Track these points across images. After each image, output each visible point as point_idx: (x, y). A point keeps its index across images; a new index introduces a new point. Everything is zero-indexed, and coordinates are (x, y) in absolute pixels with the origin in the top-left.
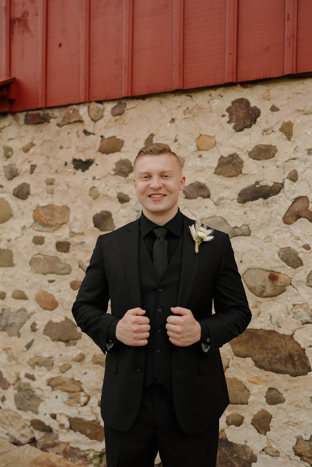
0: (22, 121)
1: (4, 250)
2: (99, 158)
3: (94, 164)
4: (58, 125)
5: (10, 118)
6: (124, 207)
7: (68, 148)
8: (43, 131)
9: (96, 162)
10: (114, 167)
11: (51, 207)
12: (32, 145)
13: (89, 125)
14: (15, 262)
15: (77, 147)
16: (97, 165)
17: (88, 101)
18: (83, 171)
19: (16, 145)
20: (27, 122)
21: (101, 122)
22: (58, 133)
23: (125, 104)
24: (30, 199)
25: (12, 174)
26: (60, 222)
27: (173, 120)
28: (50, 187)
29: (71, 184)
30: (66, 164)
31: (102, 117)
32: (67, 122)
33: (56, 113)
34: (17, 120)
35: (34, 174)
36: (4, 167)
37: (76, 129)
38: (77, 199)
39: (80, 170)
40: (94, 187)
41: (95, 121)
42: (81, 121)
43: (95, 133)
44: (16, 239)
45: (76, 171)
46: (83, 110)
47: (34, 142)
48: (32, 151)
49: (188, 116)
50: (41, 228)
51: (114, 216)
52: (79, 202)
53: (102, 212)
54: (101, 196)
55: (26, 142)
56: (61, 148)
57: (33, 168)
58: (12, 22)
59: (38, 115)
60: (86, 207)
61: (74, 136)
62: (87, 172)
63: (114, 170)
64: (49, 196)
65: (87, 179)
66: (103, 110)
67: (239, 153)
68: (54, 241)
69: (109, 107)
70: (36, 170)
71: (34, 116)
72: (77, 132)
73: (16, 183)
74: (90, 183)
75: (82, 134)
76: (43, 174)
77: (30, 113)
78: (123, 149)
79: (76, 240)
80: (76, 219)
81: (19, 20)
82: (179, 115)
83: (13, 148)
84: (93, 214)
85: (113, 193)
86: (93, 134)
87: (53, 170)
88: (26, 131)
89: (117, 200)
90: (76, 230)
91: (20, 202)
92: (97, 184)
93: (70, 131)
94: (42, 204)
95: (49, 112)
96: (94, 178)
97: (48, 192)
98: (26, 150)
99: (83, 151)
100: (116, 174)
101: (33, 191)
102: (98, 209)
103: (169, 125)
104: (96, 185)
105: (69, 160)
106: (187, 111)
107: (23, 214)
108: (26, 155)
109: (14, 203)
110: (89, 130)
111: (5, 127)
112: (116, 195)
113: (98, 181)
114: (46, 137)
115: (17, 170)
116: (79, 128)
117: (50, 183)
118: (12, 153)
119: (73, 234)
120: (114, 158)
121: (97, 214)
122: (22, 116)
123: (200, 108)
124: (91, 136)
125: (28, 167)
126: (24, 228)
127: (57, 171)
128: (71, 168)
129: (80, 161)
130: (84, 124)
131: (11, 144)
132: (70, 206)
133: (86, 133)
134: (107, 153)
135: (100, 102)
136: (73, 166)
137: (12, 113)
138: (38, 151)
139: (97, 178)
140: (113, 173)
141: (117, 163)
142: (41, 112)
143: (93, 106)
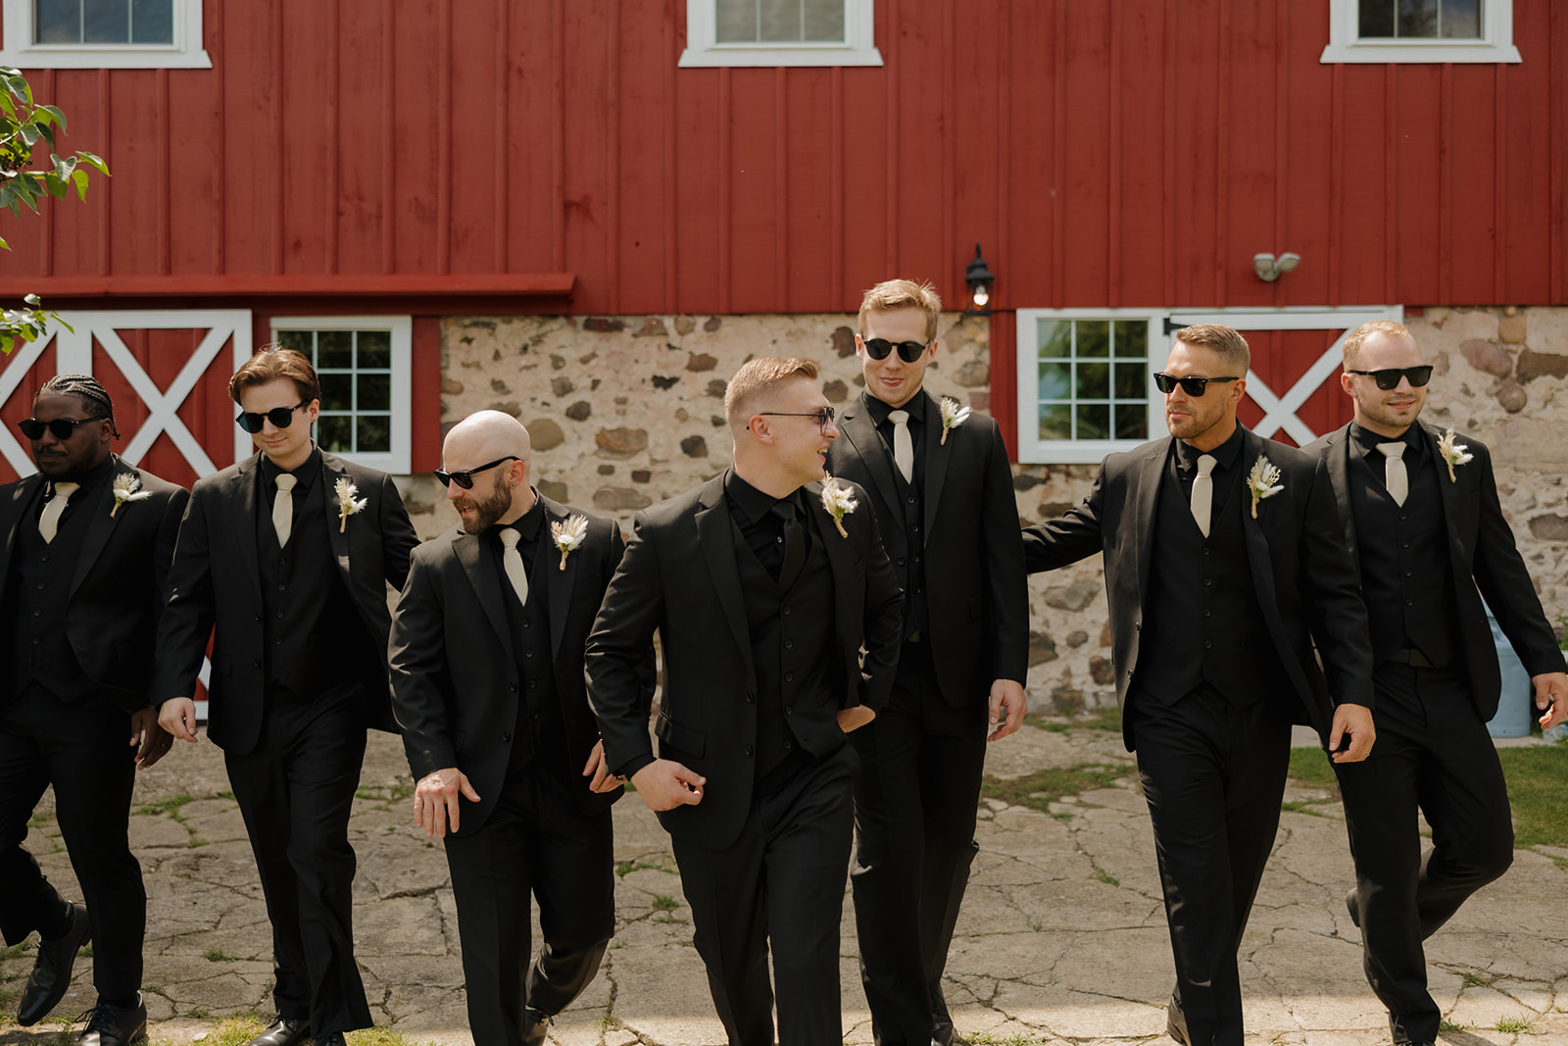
0: (580, 327)
1: (554, 484)
2: (685, 375)
3: (679, 383)
4: (635, 336)
5: (562, 321)
6: (719, 432)
7: (645, 363)
8: (611, 341)
9: (682, 380)
10: (707, 387)
11: (622, 432)
12: (594, 355)
13: (674, 338)
14: (570, 497)
15: (658, 363)
16: (683, 383)
17: (677, 312)
18: (666, 389)
19: (570, 355)
20: (588, 326)
21: (690, 337)
22: (632, 345)
23: (720, 321)
24: (590, 420)
25: (564, 388)
26: (635, 447)
27: (774, 342)
28: (621, 407)
29: (650, 405)
30: (644, 381)
31: (692, 330)
32: (647, 331)
33: (629, 320)
34: (574, 324)
35: (596, 392)
36: (552, 381)
37: (657, 343)
38: (658, 422)
39: (661, 389)
40: (681, 408)
41: (681, 334)
42: (666, 334)
43: (682, 348)
44: (572, 469)
45: (655, 390)
46: (668, 322)
47: (598, 352)
48: (593, 362)
49: (791, 339)
50: (608, 454)
51: (707, 441)
52: (661, 426)
53: (693, 437)
54: (691, 418)
55: (586, 351)
56: (636, 361)
57: (595, 384)
58: (567, 206)
59: (606, 321)
60: (671, 430)
61: (653, 349)
62: (670, 391)
63: (707, 390)
64: (620, 417)
65: (672, 399)
66: (694, 324)
67: (844, 380)
68: (629, 471)
69: (701, 321)
70: (600, 386)
71: (600, 322)
72: (659, 347)
73: (570, 400)
74: (675, 404)
75: (665, 349)
76: (610, 391)
77: (593, 318)
78: (717, 368)
79: (658, 468)
80: (657, 444)
81: (578, 205)
82: (781, 337)
83: (566, 358)
84: (682, 438)
85: (707, 417)
86: (680, 349)
87: (626, 388)
88: (586, 339)
89: (710, 424)
90: (658, 456)
91: (576, 424)
92: (685, 405)
93: (648, 343)
94: (609, 427)
95: (619, 318)
96: (681, 399)
97: (618, 412)
98: (585, 361)
99: (666, 367)
100: (708, 395)
101: (594, 410)
102: (688, 432)
103: (770, 346)
104: (684, 407)
105: (649, 377)
106: (790, 334)
107: (580, 438)
108: (585, 367)
109: (567, 426)
110: (675, 344)
111: (552, 331)
112: (710, 418)
113: (686, 401)
114: (616, 348)
115: (571, 385)
116: (663, 341)
117: (622, 401)
118: (564, 364)
119: (654, 461)
120: (705, 377)
121: (686, 440)
122: (581, 320)
123: (804, 332)
124: (677, 352)
125: (588, 382)
126: (582, 455)
127: (630, 389)
128: (650, 386)
129: (662, 378)
130: (668, 337)
131: (562, 353)
132: (648, 429)
133: (670, 347)
134: (697, 371)
135: (689, 314)
136: (652, 384)
137: (568, 316)
138: (604, 363)
139: (685, 397)
140: (705, 393)
141: (710, 384)
142: (610, 319)
143: (683, 319)
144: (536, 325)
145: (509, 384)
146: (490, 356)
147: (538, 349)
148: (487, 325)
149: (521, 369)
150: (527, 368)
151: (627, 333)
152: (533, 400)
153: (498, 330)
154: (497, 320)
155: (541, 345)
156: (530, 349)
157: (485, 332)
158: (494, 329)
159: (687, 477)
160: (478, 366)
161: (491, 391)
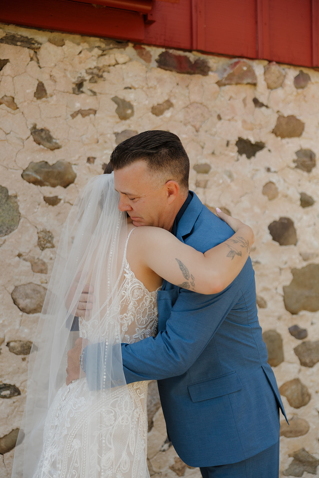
0: (153, 62)
2: (270, 140)
3: (265, 150)
4: (218, 83)
5: (130, 49)
6: (307, 213)
7: (229, 120)
8: (191, 86)
9: (268, 146)
10: (295, 157)
12: (169, 104)
13: (262, 93)
15: (244, 122)
16: (269, 151)
18: (249, 157)
19: (140, 100)
21: (279, 93)
22: (215, 95)
23: (310, 76)
28: (202, 177)
29: (235, 176)
30: (228, 144)
31: (282, 85)
32: (235, 81)
33: (213, 61)
34: (147, 58)
36: (115, 134)
37: (243, 95)
38: (243, 199)
39: (244, 156)
40: (271, 183)
41: (269, 87)
42: (254, 85)
43: (269, 105)
45: (239, 157)
46: (259, 70)
47: (174, 101)
48: (168, 114)
51: (297, 225)
52: (246, 202)
53: (281, 219)
54: (280, 196)
55: (159, 98)
56: (219, 117)
59: (187, 59)
60: (257, 210)
61: (238, 104)
62: (253, 159)
63: (294, 161)
64: (200, 190)
65: (257, 170)
66: (284, 77)
69: (292, 73)
72: (244, 100)
74: (263, 177)
75: (251, 104)
77: (171, 51)
78: (305, 134)
83: (135, 104)
84: (269, 221)
85: (295, 194)
86: (267, 107)
87: (207, 151)
88: (160, 80)
89: (299, 203)
92: (274, 178)
93: (234, 96)
95: (203, 58)
96: (269, 170)
97: (197, 184)
98: (157, 111)
99: (252, 128)
100: (297, 167)
104: (274, 180)
105: (234, 140)
108: (157, 120)
110: (262, 99)
112: (299, 196)
113: (275, 175)
114: (195, 97)
116: (248, 93)
118: (133, 112)
120: (293, 145)
121: (275, 222)
122: (156, 52)
124: (263, 109)
127: (213, 153)
129: (247, 142)
130: (255, 89)
131: (130, 96)
132: (231, 208)
133: (256, 102)
134: (283, 137)
136: (236, 149)
137: (138, 44)
138: (180, 116)
139: (273, 169)
140: (293, 165)
141: (297, 153)
142: (192, 56)
143: (274, 67)
144: (97, 52)
145: (57, 135)
146: (32, 89)
147: (96, 88)
148: (28, 43)
149: (73, 116)
150: (83, 113)
151: (213, 77)
152: (90, 160)
153: (42, 52)
154: (41, 37)
155: (100, 82)
156: (87, 86)
157: (26, 52)
158: (36, 51)
159: (277, 270)
160: (12, 103)
161: (31, 143)
